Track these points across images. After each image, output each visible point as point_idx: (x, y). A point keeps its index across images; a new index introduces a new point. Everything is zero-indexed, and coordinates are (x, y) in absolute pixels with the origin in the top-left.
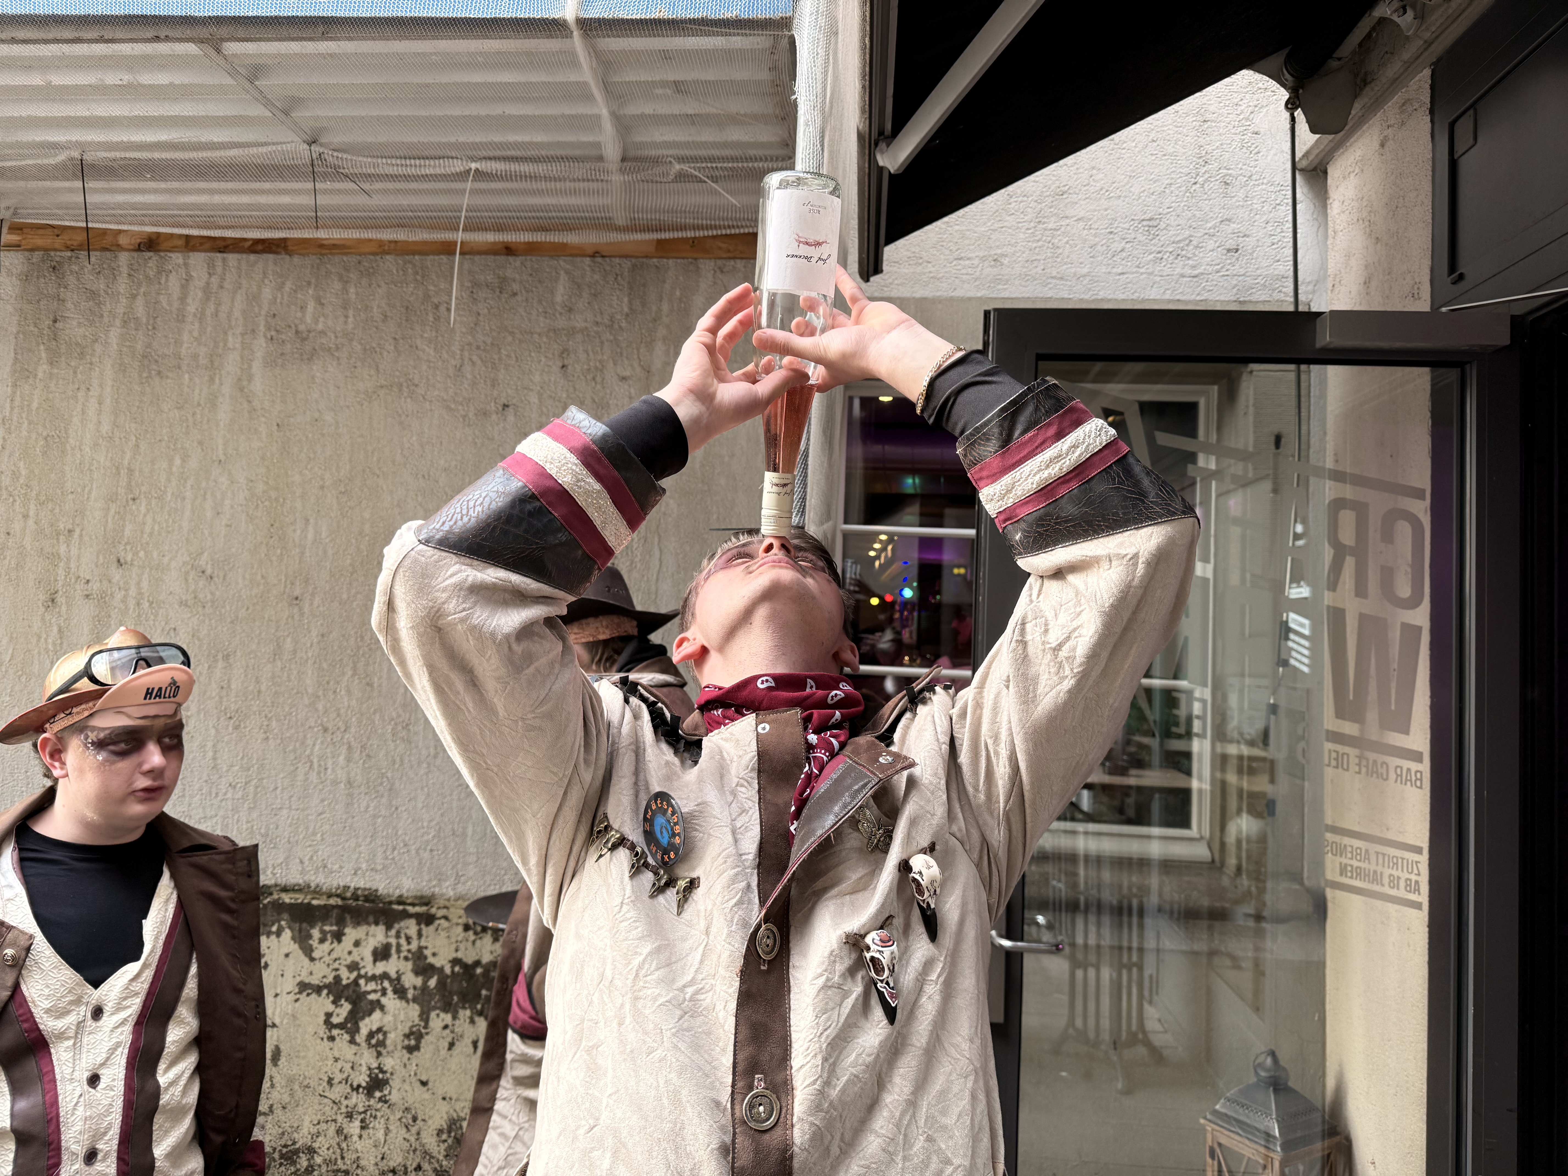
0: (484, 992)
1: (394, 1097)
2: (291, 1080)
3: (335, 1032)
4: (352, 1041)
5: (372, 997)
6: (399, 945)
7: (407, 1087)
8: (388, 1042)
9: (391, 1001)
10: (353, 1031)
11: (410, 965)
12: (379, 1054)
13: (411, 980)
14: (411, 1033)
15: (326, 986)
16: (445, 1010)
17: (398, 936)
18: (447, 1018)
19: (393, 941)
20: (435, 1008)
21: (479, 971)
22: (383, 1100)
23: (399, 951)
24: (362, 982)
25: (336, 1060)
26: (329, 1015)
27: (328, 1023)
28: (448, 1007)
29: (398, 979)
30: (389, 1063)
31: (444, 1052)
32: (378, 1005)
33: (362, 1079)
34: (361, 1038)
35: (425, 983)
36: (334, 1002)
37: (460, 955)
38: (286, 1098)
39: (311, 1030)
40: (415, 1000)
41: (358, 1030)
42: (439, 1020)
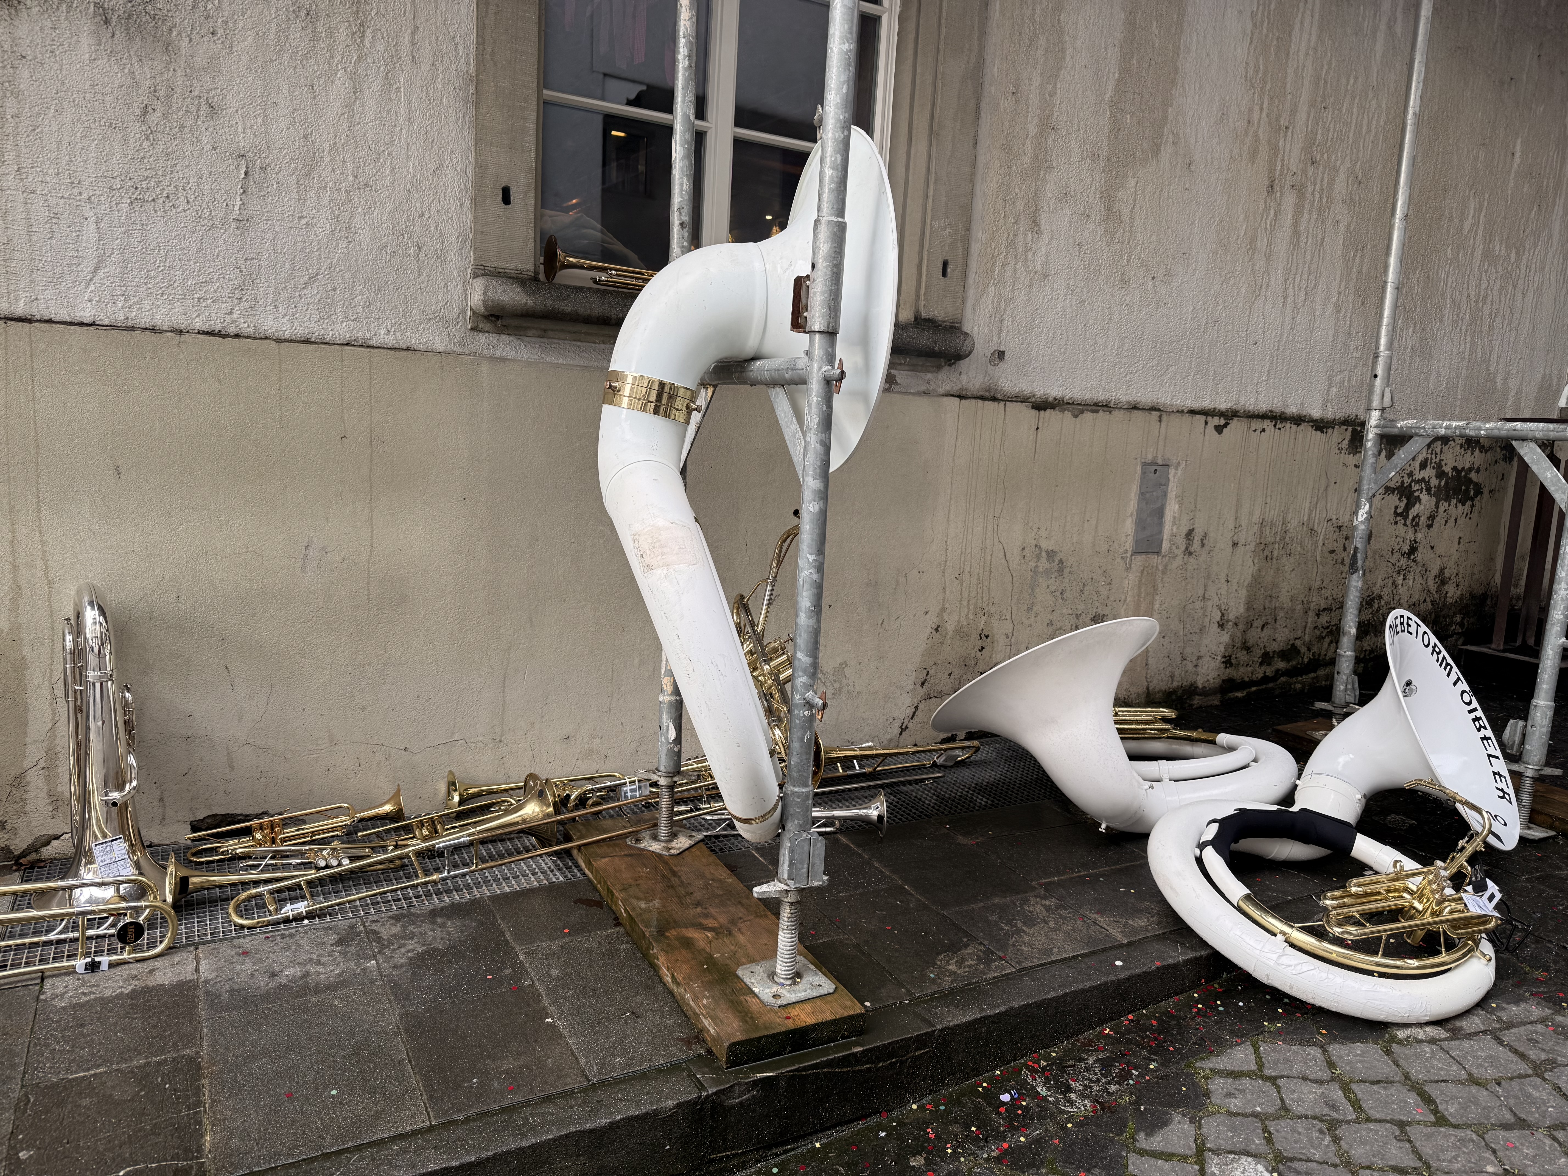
0: (1463, 488)
1: (1419, 559)
2: (1375, 552)
3: (1398, 518)
4: (1405, 525)
5: (1416, 494)
6: (1432, 459)
7: (1425, 551)
8: (1421, 523)
9: (1424, 497)
10: (1406, 518)
11: (1434, 471)
12: (1416, 531)
13: (1434, 482)
14: (1431, 516)
15: (1397, 488)
16: (1446, 501)
17: (1432, 454)
18: (1446, 504)
19: (1429, 456)
20: (1442, 499)
21: (1463, 474)
22: (1414, 561)
23: (1431, 463)
24: (1413, 484)
25: (1397, 537)
26: (1396, 507)
27: (1395, 512)
28: (1448, 499)
29: (1428, 482)
30: (1419, 536)
31: (1442, 527)
32: (1418, 499)
33: (1406, 548)
34: (1408, 522)
35: (1440, 482)
36: (1399, 499)
37: (1456, 464)
38: (1372, 565)
39: (1387, 519)
40: (1434, 495)
41: (1408, 515)
42: (1443, 505)
